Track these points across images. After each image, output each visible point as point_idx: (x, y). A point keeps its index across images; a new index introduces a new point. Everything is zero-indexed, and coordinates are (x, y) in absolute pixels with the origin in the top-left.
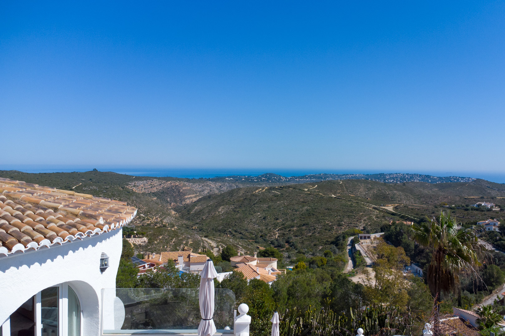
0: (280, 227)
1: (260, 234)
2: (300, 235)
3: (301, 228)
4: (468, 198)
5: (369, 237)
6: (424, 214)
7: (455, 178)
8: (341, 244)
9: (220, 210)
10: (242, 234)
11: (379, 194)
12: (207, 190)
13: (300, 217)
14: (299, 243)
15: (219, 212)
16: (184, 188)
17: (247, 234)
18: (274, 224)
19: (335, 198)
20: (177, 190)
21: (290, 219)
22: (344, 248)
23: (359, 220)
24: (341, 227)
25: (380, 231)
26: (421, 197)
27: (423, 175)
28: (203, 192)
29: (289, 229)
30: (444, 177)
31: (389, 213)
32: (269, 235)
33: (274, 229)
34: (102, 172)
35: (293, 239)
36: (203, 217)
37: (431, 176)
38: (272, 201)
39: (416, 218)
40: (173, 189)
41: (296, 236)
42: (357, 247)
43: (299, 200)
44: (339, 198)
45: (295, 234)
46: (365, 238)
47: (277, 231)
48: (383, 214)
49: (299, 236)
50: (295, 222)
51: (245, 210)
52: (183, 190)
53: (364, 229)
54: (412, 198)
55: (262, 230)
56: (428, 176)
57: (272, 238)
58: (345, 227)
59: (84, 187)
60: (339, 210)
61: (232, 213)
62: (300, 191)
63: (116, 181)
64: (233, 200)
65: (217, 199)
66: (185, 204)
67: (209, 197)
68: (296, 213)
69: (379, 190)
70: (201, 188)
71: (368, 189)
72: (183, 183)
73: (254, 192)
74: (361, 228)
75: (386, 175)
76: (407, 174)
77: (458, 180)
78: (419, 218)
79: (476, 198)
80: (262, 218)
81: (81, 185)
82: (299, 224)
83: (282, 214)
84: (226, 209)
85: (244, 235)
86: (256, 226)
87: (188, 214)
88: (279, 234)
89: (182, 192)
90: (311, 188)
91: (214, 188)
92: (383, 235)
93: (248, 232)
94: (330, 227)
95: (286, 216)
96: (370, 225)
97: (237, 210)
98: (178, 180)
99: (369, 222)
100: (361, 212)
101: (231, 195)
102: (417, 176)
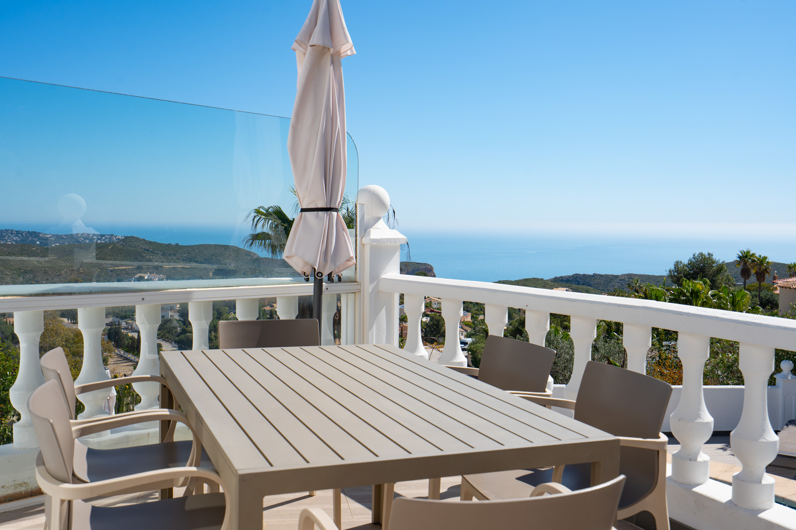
4: (114, 269)
7: (87, 236)
27: (24, 232)
30: (66, 236)
37: (40, 233)
54: (8, 275)
56: (35, 234)
77: (92, 239)
79: (128, 269)
102: (12, 234)
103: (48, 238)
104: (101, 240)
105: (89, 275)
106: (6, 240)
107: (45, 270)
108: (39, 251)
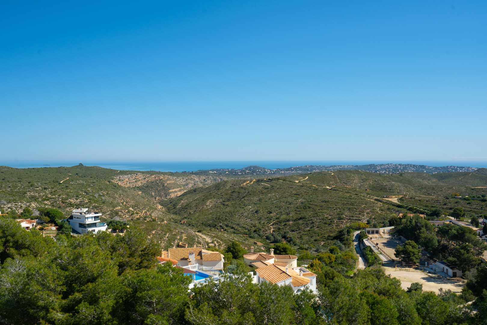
0: (274, 220)
1: (253, 229)
2: (297, 229)
3: (298, 222)
4: (475, 188)
5: (377, 232)
6: (434, 206)
7: (453, 168)
8: (346, 239)
9: (208, 204)
10: (234, 229)
11: (375, 185)
12: (191, 183)
13: (296, 210)
14: (297, 238)
15: (207, 206)
16: (168, 182)
17: (240, 228)
18: (267, 218)
19: (330, 189)
20: (161, 184)
21: (284, 213)
22: (350, 244)
23: (361, 212)
24: (342, 220)
25: (389, 225)
26: (422, 188)
27: (417, 165)
28: (187, 186)
29: (284, 223)
30: (441, 167)
31: (395, 206)
32: (263, 229)
33: (268, 223)
34: (88, 167)
35: (290, 235)
36: (191, 211)
37: (426, 166)
38: (263, 193)
39: (426, 211)
40: (157, 183)
41: (293, 231)
42: (367, 243)
43: (291, 192)
44: (335, 190)
45: (291, 229)
46: (373, 232)
47: (272, 225)
48: (388, 207)
49: (296, 231)
50: (291, 215)
51: (235, 204)
52: (167, 184)
53: (368, 223)
54: (413, 190)
55: (255, 224)
56: (423, 167)
57: (267, 232)
58: (347, 221)
59: (71, 181)
60: (338, 203)
61: (222, 206)
62: (291, 183)
63: (101, 175)
64: (221, 193)
65: (203, 192)
66: (170, 198)
67: (195, 191)
68: (291, 206)
69: (375, 181)
70: (185, 181)
71: (363, 180)
72: (167, 177)
73: (242, 185)
74: (365, 222)
75: (377, 166)
76: (399, 164)
77: (457, 170)
78: (429, 210)
79: (484, 188)
80: (254, 212)
81: (69, 179)
82: (295, 218)
83: (275, 207)
84: (214, 203)
85: (237, 229)
86: (248, 220)
87: (174, 208)
88: (274, 228)
89: (166, 186)
90: (302, 179)
91: (198, 181)
92: (393, 229)
93: (240, 227)
94: (330, 221)
95: (280, 209)
96: (374, 219)
97: (227, 203)
98: (162, 174)
99: (373, 215)
100: (363, 204)
101: (217, 188)
102: (411, 166)
103: (431, 169)
104: (462, 170)
105: (459, 191)
106: (408, 170)
107: (433, 187)
108: (427, 176)
